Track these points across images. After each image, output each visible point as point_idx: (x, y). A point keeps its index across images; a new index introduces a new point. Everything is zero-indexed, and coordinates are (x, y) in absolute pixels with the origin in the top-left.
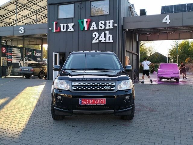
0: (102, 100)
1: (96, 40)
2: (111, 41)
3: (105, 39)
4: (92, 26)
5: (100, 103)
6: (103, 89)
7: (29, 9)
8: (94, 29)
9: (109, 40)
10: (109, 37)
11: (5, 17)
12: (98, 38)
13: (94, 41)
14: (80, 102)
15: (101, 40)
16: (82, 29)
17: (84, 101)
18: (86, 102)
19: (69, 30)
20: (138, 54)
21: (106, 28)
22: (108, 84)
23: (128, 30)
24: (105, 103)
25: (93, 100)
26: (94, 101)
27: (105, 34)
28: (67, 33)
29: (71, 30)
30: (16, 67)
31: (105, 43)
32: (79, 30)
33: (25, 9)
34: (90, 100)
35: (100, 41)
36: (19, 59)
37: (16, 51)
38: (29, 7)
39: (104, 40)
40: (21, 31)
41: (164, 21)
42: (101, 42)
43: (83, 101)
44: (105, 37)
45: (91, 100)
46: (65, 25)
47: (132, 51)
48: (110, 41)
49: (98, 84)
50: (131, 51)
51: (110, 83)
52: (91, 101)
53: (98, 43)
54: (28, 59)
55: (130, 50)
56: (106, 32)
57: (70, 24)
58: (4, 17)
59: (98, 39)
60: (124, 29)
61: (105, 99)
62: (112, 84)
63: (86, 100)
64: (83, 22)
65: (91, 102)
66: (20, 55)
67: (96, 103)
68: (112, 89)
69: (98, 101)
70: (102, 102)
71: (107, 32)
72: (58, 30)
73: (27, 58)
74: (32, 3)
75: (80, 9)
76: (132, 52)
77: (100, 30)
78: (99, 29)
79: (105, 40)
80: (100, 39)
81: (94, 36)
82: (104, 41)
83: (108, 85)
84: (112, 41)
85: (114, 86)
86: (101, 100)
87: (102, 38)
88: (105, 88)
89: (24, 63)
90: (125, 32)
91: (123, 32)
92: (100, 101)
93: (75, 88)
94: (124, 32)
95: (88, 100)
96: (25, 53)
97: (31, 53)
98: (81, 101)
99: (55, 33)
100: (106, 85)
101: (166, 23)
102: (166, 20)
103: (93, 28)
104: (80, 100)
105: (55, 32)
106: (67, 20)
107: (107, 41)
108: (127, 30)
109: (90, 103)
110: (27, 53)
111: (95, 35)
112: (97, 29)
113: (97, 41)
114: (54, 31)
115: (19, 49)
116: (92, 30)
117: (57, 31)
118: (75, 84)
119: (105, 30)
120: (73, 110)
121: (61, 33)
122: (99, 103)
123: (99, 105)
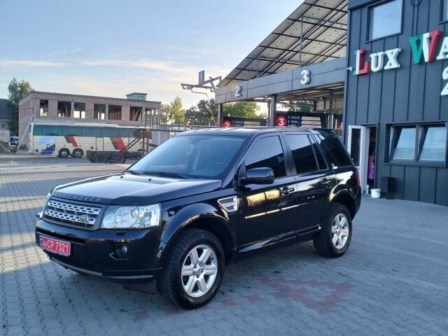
0: (66, 244)
4: (443, 50)
5: (62, 250)
6: (77, 220)
7: (335, 25)
11: (292, 51)
13: (446, 92)
14: (41, 242)
18: (47, 244)
19: (389, 68)
24: (69, 253)
28: (384, 74)
29: (392, 67)
32: (412, 63)
33: (328, 27)
37: (310, 123)
38: (336, 22)
40: (304, 79)
43: (44, 242)
45: (52, 240)
46: (380, 54)
51: (92, 209)
52: (52, 243)
57: (391, 51)
58: (292, 53)
61: (70, 243)
63: (46, 240)
64: (419, 42)
67: (58, 249)
68: (92, 223)
69: (60, 246)
74: (339, 11)
75: (416, 8)
81: (445, 76)
85: (95, 216)
86: (63, 243)
88: (80, 218)
92: (62, 247)
95: (49, 239)
99: (360, 77)
103: (446, 54)
104: (41, 238)
105: (360, 75)
106: (385, 42)
114: (357, 72)
115: (319, 119)
116: (443, 61)
117: (363, 71)
121: (371, 76)
123: (61, 254)
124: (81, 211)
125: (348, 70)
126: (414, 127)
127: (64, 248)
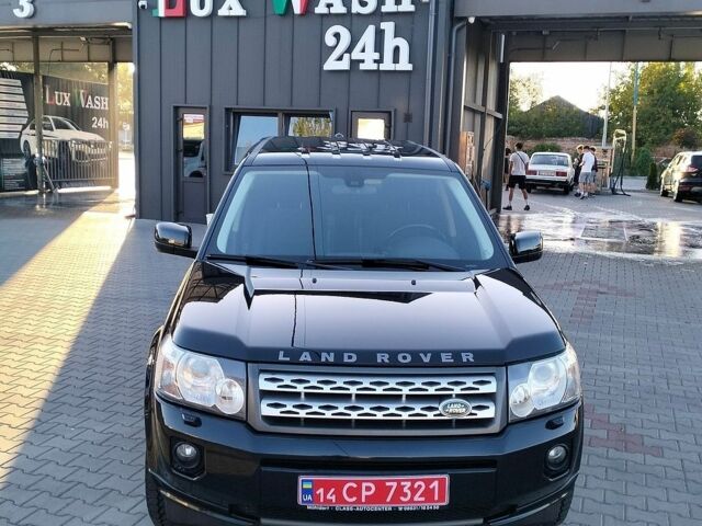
0: (428, 482)
1: (340, 58)
2: (404, 65)
3: (377, 56)
4: (323, 0)
5: (416, 498)
6: (430, 416)
8: (333, 10)
9: (396, 60)
10: (397, 49)
12: (349, 50)
13: (331, 64)
14: (305, 492)
15: (363, 61)
16: (281, 9)
17: (327, 486)
18: (338, 494)
19: (227, 14)
20: (500, 116)
21: (384, 9)
22: (457, 390)
23: (477, 19)
24: (441, 498)
25: (380, 485)
26: (382, 490)
27: (380, 35)
28: (215, 22)
29: (232, 13)
30: (8, 156)
31: (378, 71)
32: (268, 12)
34: (359, 483)
35: (355, 63)
36: (17, 120)
37: (3, 89)
39: (375, 61)
40: (22, 9)
42: (362, 67)
43: (321, 491)
44: (379, 47)
45: (368, 484)
47: (484, 103)
48: (399, 67)
49: (406, 391)
50: (478, 106)
51: (469, 382)
52: (368, 489)
53: (346, 71)
54: (56, 122)
55: (475, 102)
56: (384, 25)
59: (346, 56)
60: (459, 13)
61: (447, 477)
62: (483, 389)
63: (339, 486)
65: (364, 493)
66: (24, 106)
67: (396, 499)
68: (481, 414)
69: (406, 490)
70: (428, 494)
71: (388, 27)
72: (178, 11)
73: (50, 117)
76: (482, 109)
77: (358, 15)
78: (354, 11)
79: (379, 62)
80: (356, 55)
81: (330, 40)
82: (374, 67)
83: (458, 396)
84: (409, 67)
85: (490, 397)
86: (420, 481)
87: (363, 51)
88: (441, 410)
89: (40, 140)
90: (463, 27)
91: (455, 29)
92: (414, 491)
93: (276, 412)
94: (459, 30)
95: (350, 482)
96: (45, 98)
97: (67, 99)
98: (308, 486)
99: (165, 24)
100: (450, 396)
103: (329, 6)
104: (305, 482)
105: (168, 18)
107: (387, 65)
108: (472, 20)
109: (359, 501)
110: (51, 99)
111: (337, 36)
112: (343, 10)
113: (344, 65)
114: (161, 12)
115: (19, 83)
116: (322, 15)
117: (173, 13)
118: (273, 387)
119: (378, 16)
120: (264, 521)
121: (189, 22)
122: (411, 501)
123: (409, 508)
124: (431, 391)
125: (143, 7)
126: (275, 115)
127: (421, 492)
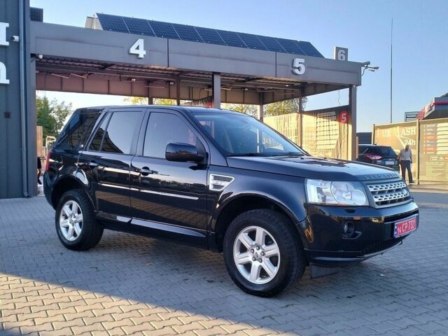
2: (3, 80)
5: (413, 227)
14: (395, 230)
18: (402, 229)
41: (133, 50)
43: (398, 229)
45: (406, 223)
61: (416, 217)
63: (402, 226)
65: (406, 227)
67: (410, 228)
69: (411, 224)
70: (414, 224)
86: (413, 220)
95: (403, 223)
98: (396, 227)
101: (138, 55)
102: (138, 48)
108: (41, 57)
123: (412, 231)
